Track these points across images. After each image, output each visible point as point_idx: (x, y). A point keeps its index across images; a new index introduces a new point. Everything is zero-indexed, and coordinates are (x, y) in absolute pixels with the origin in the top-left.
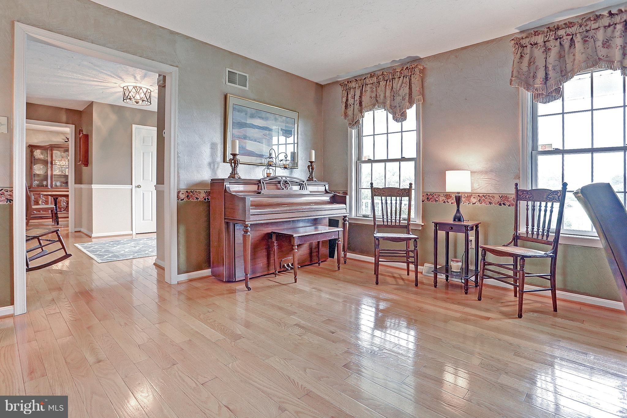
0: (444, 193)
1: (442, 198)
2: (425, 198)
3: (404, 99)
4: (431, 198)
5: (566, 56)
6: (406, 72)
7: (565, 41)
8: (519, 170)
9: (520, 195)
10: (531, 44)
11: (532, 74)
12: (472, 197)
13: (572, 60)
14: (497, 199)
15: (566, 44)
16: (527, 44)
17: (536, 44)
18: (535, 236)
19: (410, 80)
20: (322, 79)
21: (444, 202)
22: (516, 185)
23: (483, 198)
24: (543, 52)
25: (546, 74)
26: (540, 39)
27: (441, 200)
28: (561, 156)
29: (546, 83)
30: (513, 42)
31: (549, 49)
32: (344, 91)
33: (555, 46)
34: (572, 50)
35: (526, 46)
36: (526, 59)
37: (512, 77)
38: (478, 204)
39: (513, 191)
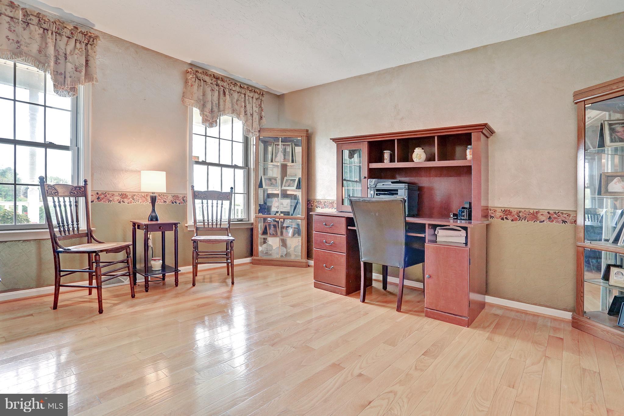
0: (119, 193)
1: (117, 198)
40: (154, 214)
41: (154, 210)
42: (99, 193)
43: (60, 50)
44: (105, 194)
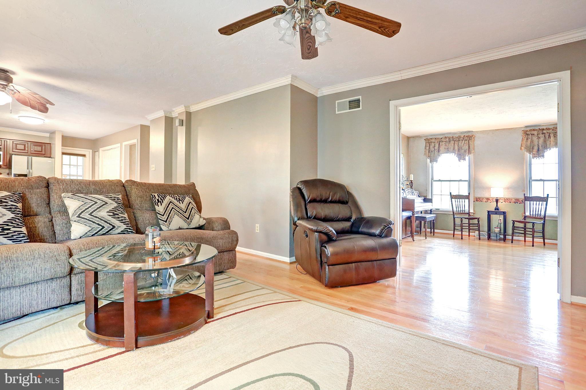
2: (475, 200)
3: (465, 151)
4: (479, 200)
5: (547, 142)
6: (466, 138)
7: (547, 135)
8: (524, 188)
9: (527, 199)
10: (531, 134)
11: (532, 147)
12: (501, 199)
13: (549, 143)
14: (514, 200)
15: (547, 137)
16: (530, 134)
17: (534, 134)
18: (534, 216)
19: (469, 142)
20: (409, 135)
21: (486, 202)
22: (524, 194)
23: (506, 200)
24: (537, 139)
25: (538, 148)
26: (535, 133)
27: (484, 201)
28: (543, 182)
29: (538, 152)
30: (522, 132)
31: (540, 138)
32: (427, 144)
33: (542, 137)
34: (549, 139)
35: (529, 135)
36: (529, 140)
37: (521, 146)
38: (504, 203)
39: (523, 197)
40: (497, 207)
41: (497, 205)
42: (477, 198)
43: (460, 146)
44: (479, 198)
